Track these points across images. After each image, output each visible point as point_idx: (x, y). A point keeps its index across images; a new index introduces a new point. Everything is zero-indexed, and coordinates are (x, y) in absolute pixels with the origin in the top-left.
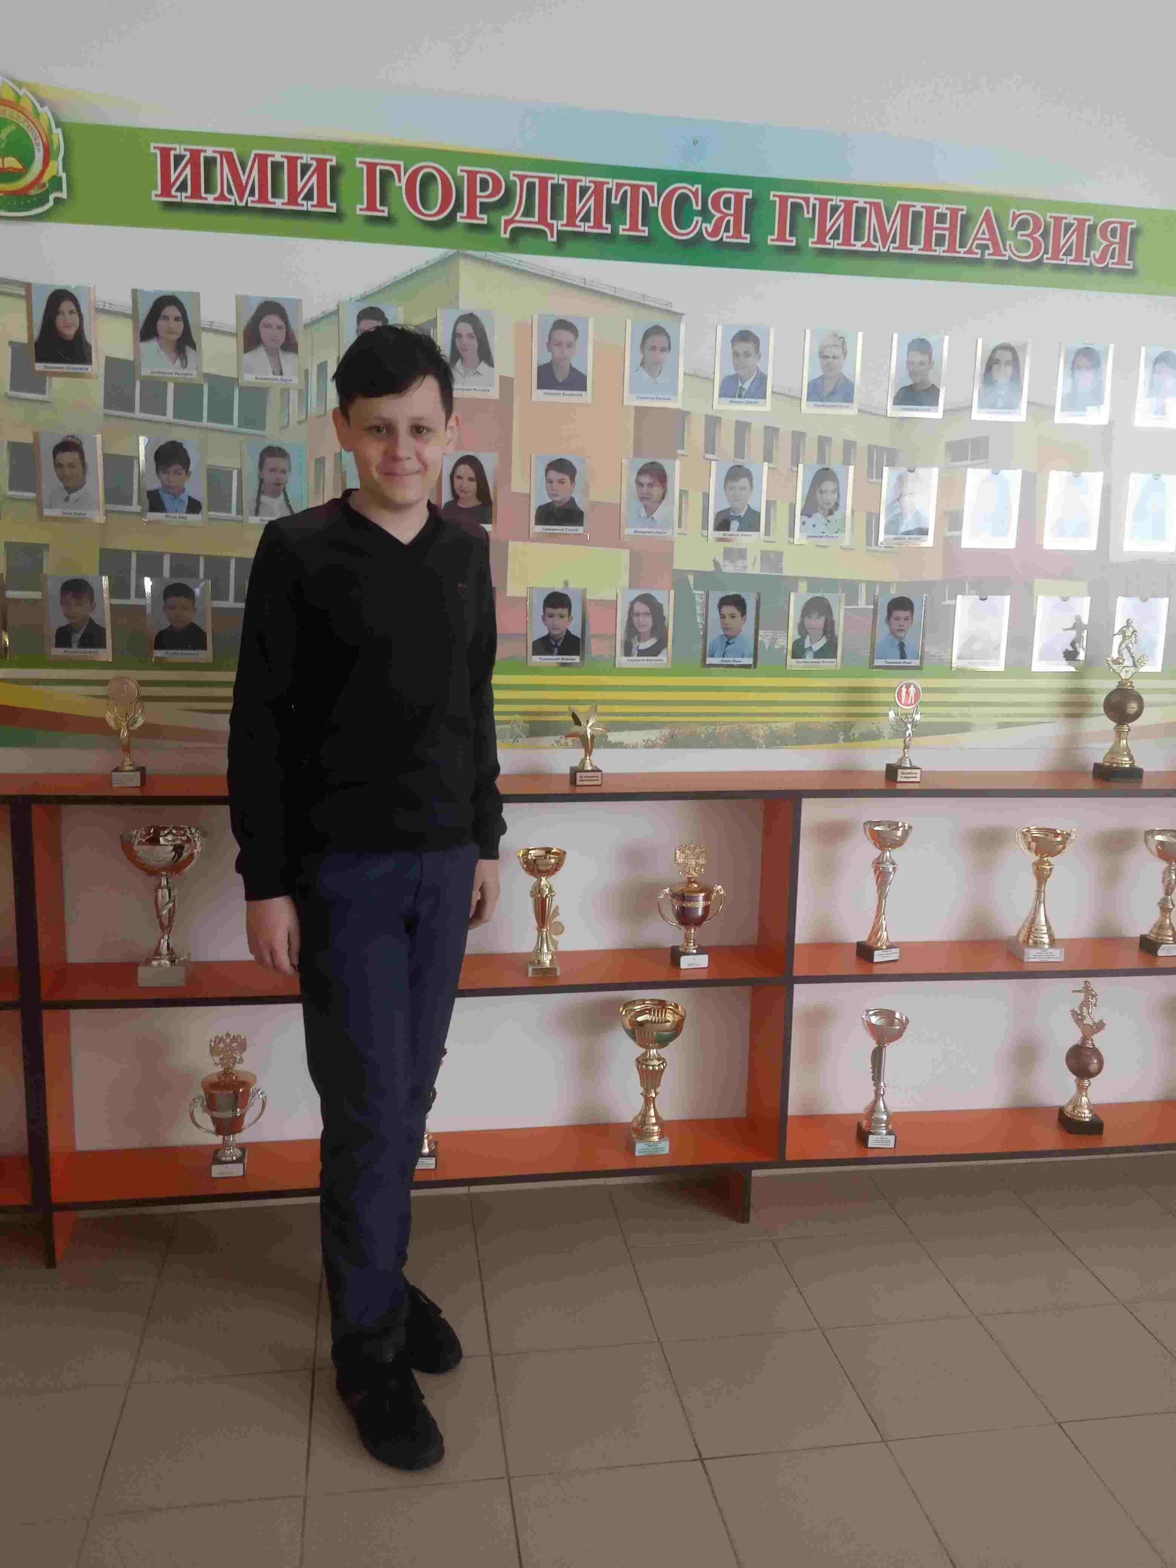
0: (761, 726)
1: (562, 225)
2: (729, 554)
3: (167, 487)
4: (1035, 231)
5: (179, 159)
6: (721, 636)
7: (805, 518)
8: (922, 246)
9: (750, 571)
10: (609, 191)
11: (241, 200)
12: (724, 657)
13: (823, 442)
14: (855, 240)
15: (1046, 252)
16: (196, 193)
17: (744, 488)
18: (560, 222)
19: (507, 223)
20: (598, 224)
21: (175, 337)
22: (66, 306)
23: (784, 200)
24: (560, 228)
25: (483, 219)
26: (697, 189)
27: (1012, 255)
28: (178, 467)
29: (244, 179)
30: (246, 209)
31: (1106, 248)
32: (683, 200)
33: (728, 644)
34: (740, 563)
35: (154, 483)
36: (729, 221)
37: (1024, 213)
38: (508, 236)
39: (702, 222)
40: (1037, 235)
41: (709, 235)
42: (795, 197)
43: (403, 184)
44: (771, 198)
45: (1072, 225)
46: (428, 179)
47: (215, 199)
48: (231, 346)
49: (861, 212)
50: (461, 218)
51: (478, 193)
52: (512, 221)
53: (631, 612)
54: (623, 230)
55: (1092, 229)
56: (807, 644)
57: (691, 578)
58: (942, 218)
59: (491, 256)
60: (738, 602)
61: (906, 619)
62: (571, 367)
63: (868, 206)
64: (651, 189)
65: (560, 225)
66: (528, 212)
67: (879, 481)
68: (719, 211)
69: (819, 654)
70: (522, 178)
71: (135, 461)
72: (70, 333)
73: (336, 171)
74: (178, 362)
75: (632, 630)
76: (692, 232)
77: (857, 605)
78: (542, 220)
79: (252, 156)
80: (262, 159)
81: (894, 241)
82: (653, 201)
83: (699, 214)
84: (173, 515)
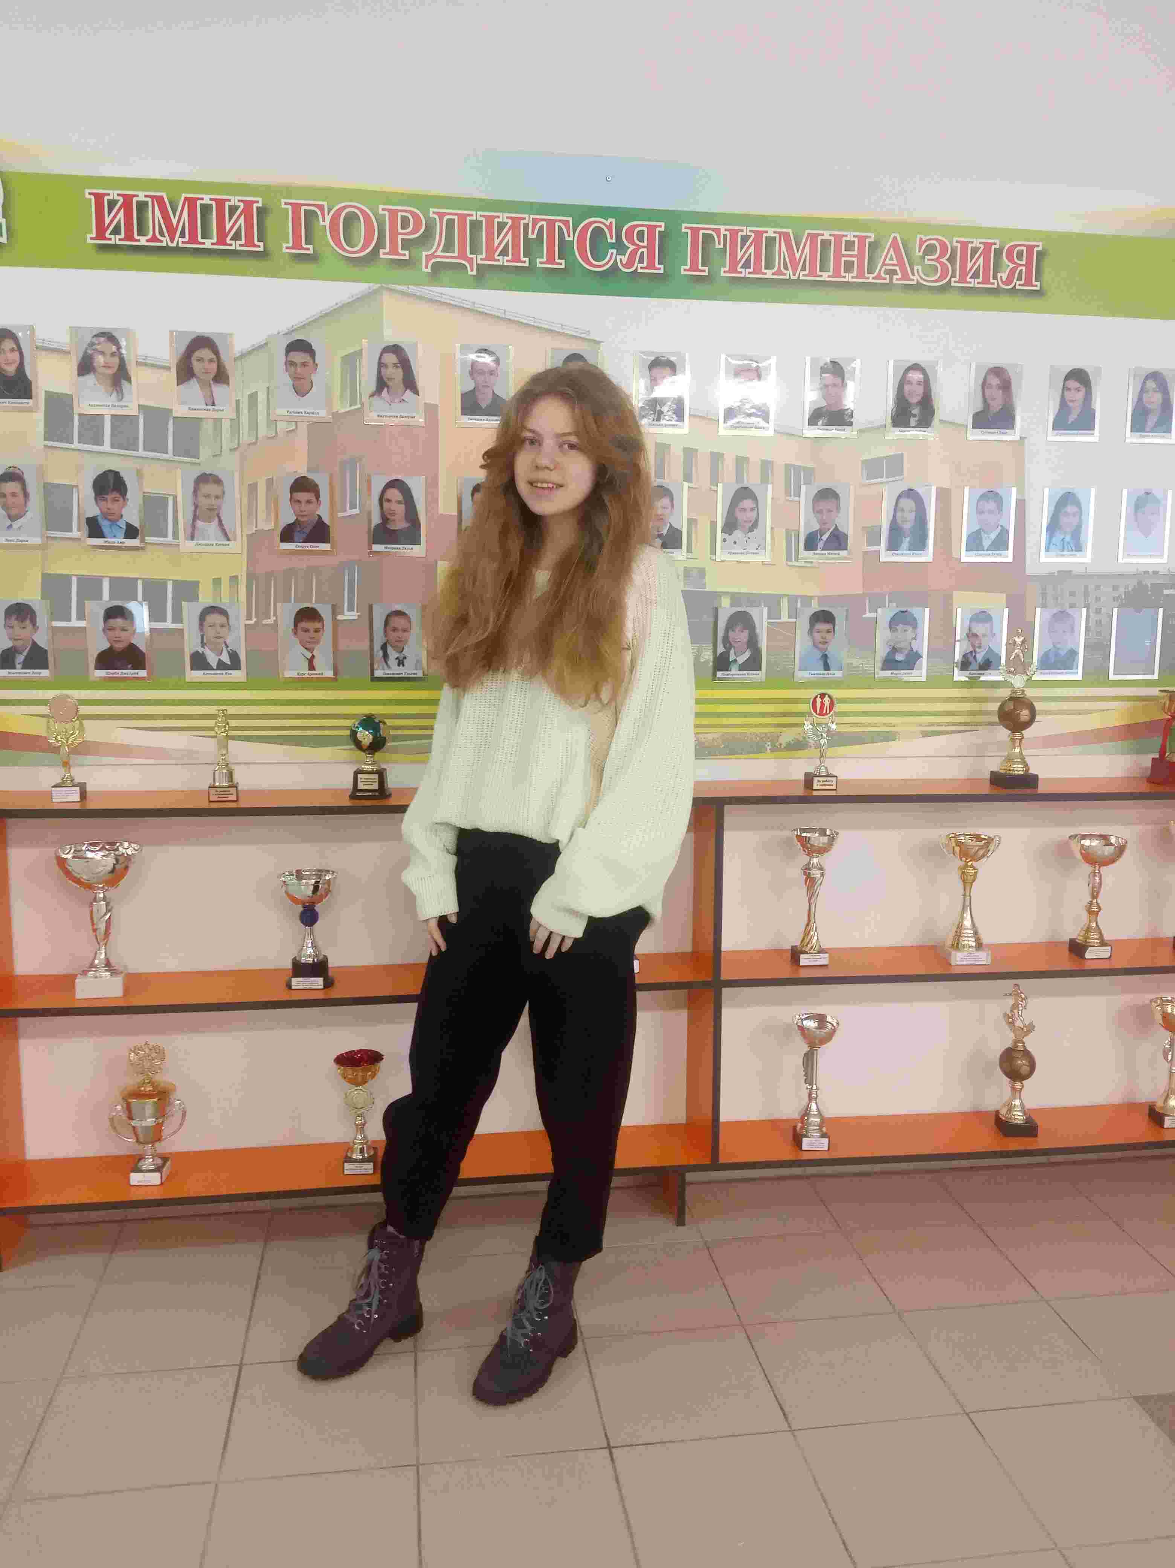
1: (482, 259)
3: (105, 515)
4: (942, 254)
5: (112, 204)
7: (726, 536)
8: (831, 273)
10: (526, 226)
11: (172, 241)
13: (741, 462)
14: (766, 268)
15: (953, 276)
16: (129, 237)
17: (664, 507)
18: (479, 257)
19: (428, 258)
20: (516, 259)
21: (111, 372)
22: (8, 343)
23: (695, 231)
24: (480, 262)
25: (406, 255)
26: (611, 223)
27: (919, 279)
28: (115, 495)
29: (174, 221)
30: (178, 250)
31: (1012, 271)
32: (598, 234)
36: (642, 253)
37: (931, 238)
38: (429, 270)
39: (617, 254)
40: (944, 260)
41: (625, 266)
42: (705, 228)
43: (327, 223)
45: (978, 249)
46: (351, 219)
47: (148, 241)
49: (771, 241)
50: (384, 254)
51: (400, 231)
52: (433, 256)
54: (540, 262)
55: (999, 252)
56: (732, 657)
58: (850, 245)
59: (412, 289)
61: (828, 631)
62: (493, 393)
63: (777, 236)
64: (566, 223)
65: (480, 259)
66: (448, 247)
67: (797, 499)
68: (634, 244)
70: (441, 215)
71: (75, 490)
72: (10, 369)
73: (263, 212)
74: (115, 394)
76: (607, 263)
77: (780, 619)
78: (462, 255)
79: (182, 200)
80: (192, 202)
81: (804, 269)
82: (569, 236)
83: (612, 246)
84: (109, 540)
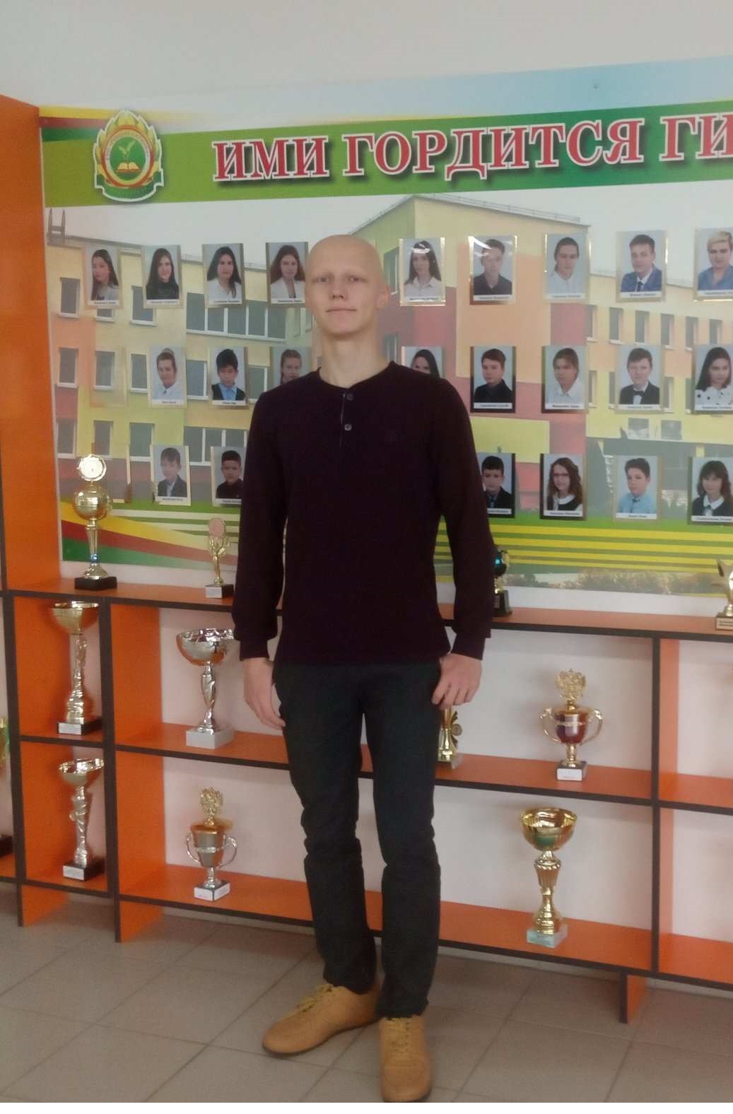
0: (665, 574)
1: (491, 166)
2: (634, 424)
3: (224, 382)
5: (229, 151)
6: (629, 495)
7: (698, 392)
9: (652, 438)
10: (527, 135)
11: (268, 175)
12: (631, 512)
13: (715, 325)
16: (240, 174)
17: (644, 368)
18: (489, 164)
19: (450, 169)
20: (519, 162)
21: (228, 276)
22: (165, 260)
23: (672, 122)
24: (490, 169)
25: (432, 168)
26: (598, 124)
28: (231, 367)
29: (269, 160)
30: (272, 181)
32: (587, 134)
33: (634, 501)
34: (643, 431)
35: (216, 380)
36: (625, 147)
38: (450, 179)
39: (604, 149)
41: (608, 159)
42: (681, 119)
43: (374, 150)
44: (662, 122)
46: (392, 144)
47: (252, 176)
48: (263, 278)
50: (415, 170)
51: (428, 150)
52: (453, 167)
53: (552, 474)
54: (538, 164)
56: (706, 502)
57: (601, 445)
59: (438, 196)
60: (643, 466)
62: (499, 276)
64: (560, 128)
65: (489, 166)
66: (465, 159)
68: (618, 139)
69: (717, 512)
70: (459, 134)
71: (205, 364)
72: (166, 278)
73: (329, 146)
74: (230, 293)
75: (553, 488)
76: (593, 160)
78: (476, 164)
79: (274, 142)
80: (280, 144)
82: (562, 139)
83: (599, 143)
84: (227, 401)
